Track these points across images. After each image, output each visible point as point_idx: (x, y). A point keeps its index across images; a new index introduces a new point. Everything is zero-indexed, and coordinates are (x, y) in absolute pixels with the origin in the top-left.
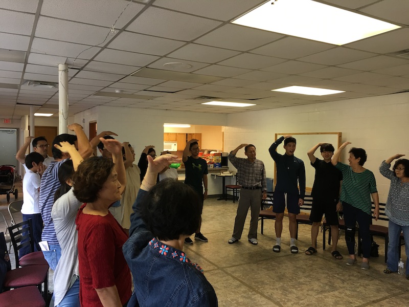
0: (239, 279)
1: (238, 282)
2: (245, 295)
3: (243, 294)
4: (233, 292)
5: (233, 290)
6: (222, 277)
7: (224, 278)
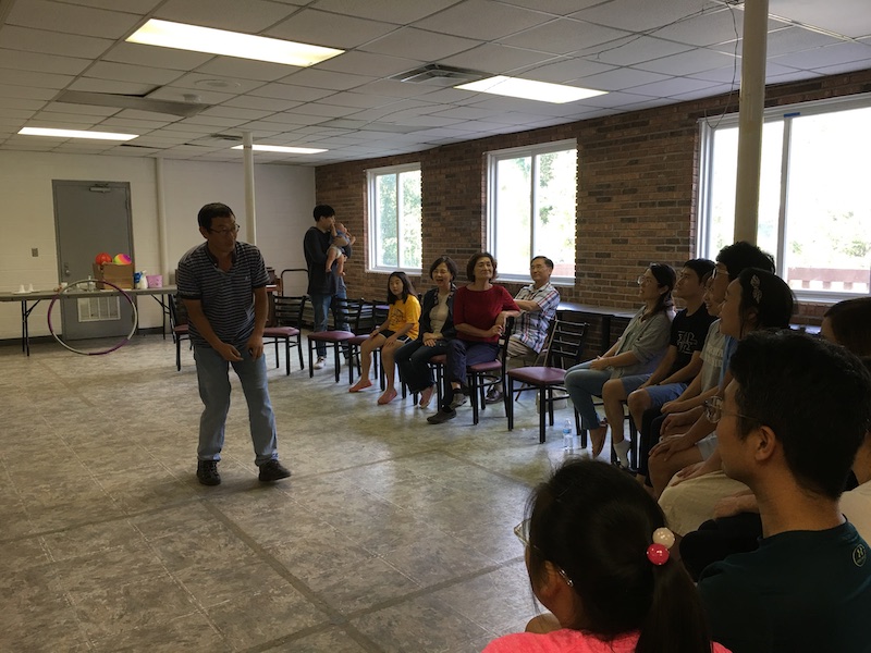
0: (288, 585)
1: (295, 572)
2: (292, 539)
3: (296, 540)
4: (320, 544)
5: (317, 548)
6: (339, 585)
7: (334, 580)
